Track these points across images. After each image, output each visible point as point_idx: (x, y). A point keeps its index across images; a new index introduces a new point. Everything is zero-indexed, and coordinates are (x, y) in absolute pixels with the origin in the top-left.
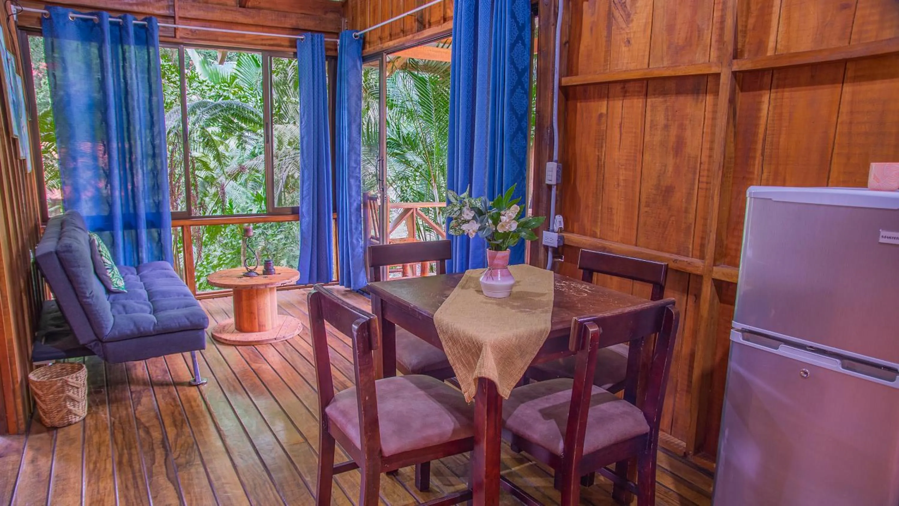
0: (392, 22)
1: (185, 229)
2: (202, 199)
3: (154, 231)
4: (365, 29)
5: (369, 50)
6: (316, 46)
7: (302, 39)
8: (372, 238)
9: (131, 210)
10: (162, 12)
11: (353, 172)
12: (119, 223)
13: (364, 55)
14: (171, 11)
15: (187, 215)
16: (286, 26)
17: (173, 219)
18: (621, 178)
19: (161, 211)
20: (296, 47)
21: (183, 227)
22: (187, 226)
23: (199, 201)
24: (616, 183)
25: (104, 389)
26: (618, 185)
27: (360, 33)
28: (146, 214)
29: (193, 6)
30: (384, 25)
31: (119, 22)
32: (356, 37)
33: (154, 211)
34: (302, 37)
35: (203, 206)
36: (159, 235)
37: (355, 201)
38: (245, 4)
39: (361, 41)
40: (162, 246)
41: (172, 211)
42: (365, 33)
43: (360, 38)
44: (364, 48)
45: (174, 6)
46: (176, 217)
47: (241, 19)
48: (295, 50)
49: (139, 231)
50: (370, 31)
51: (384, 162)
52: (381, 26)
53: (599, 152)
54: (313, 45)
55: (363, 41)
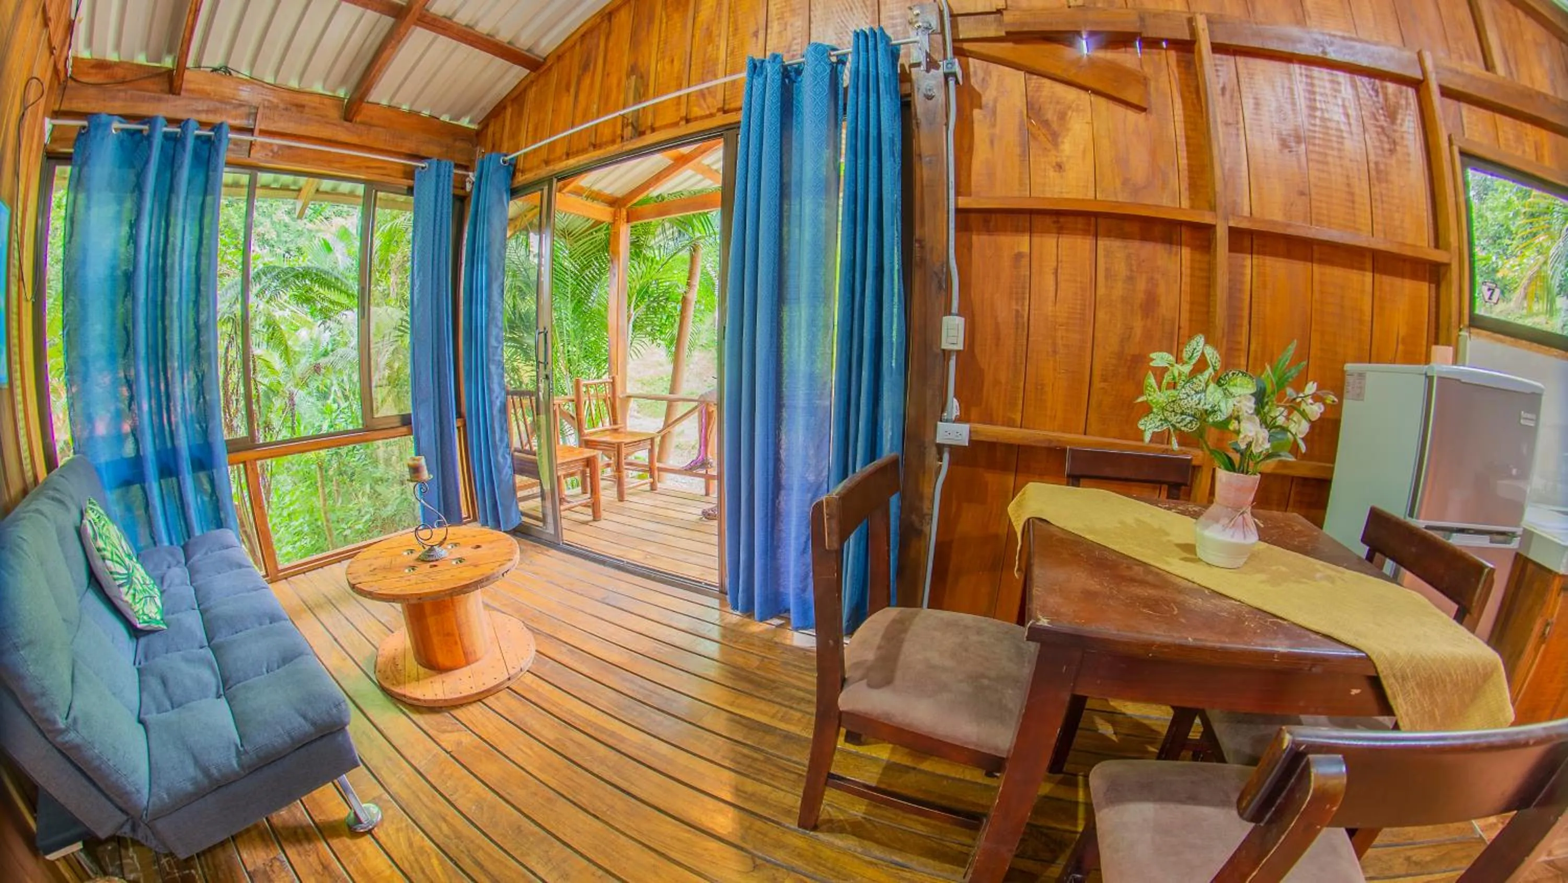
0: (571, 135)
1: (249, 467)
2: (267, 417)
3: (203, 476)
4: (518, 150)
5: (521, 179)
6: (442, 178)
7: (423, 168)
8: (516, 450)
9: (169, 445)
10: (237, 122)
11: (494, 355)
12: (151, 469)
13: (514, 186)
14: (251, 122)
15: (249, 444)
16: (403, 150)
17: (229, 452)
18: (1060, 342)
19: (210, 440)
20: (413, 179)
21: (245, 463)
22: (250, 461)
23: (263, 419)
24: (1050, 350)
25: (196, 869)
26: (1055, 352)
27: (509, 157)
28: (190, 448)
29: (282, 115)
30: (554, 142)
31: (176, 133)
32: (505, 162)
33: (202, 442)
34: (423, 165)
35: (268, 426)
36: (212, 481)
37: (497, 398)
38: (353, 116)
39: (511, 168)
40: (217, 500)
41: (227, 438)
42: (517, 157)
43: (510, 164)
44: (513, 175)
45: (256, 114)
46: (235, 447)
47: (343, 136)
48: (410, 182)
49: (181, 477)
50: (526, 154)
51: (549, 336)
52: (549, 144)
53: (1017, 303)
54: (438, 176)
55: (513, 169)
